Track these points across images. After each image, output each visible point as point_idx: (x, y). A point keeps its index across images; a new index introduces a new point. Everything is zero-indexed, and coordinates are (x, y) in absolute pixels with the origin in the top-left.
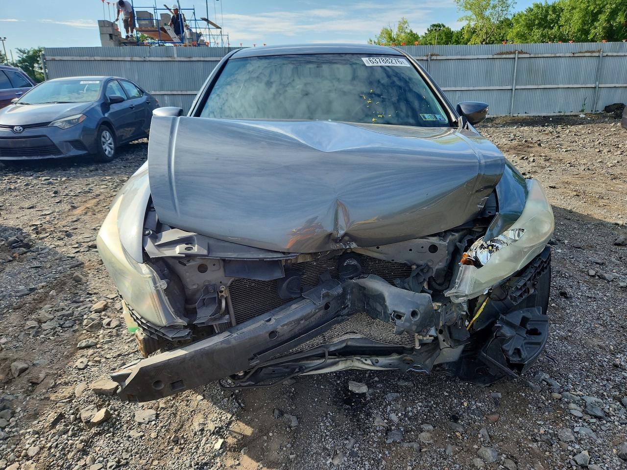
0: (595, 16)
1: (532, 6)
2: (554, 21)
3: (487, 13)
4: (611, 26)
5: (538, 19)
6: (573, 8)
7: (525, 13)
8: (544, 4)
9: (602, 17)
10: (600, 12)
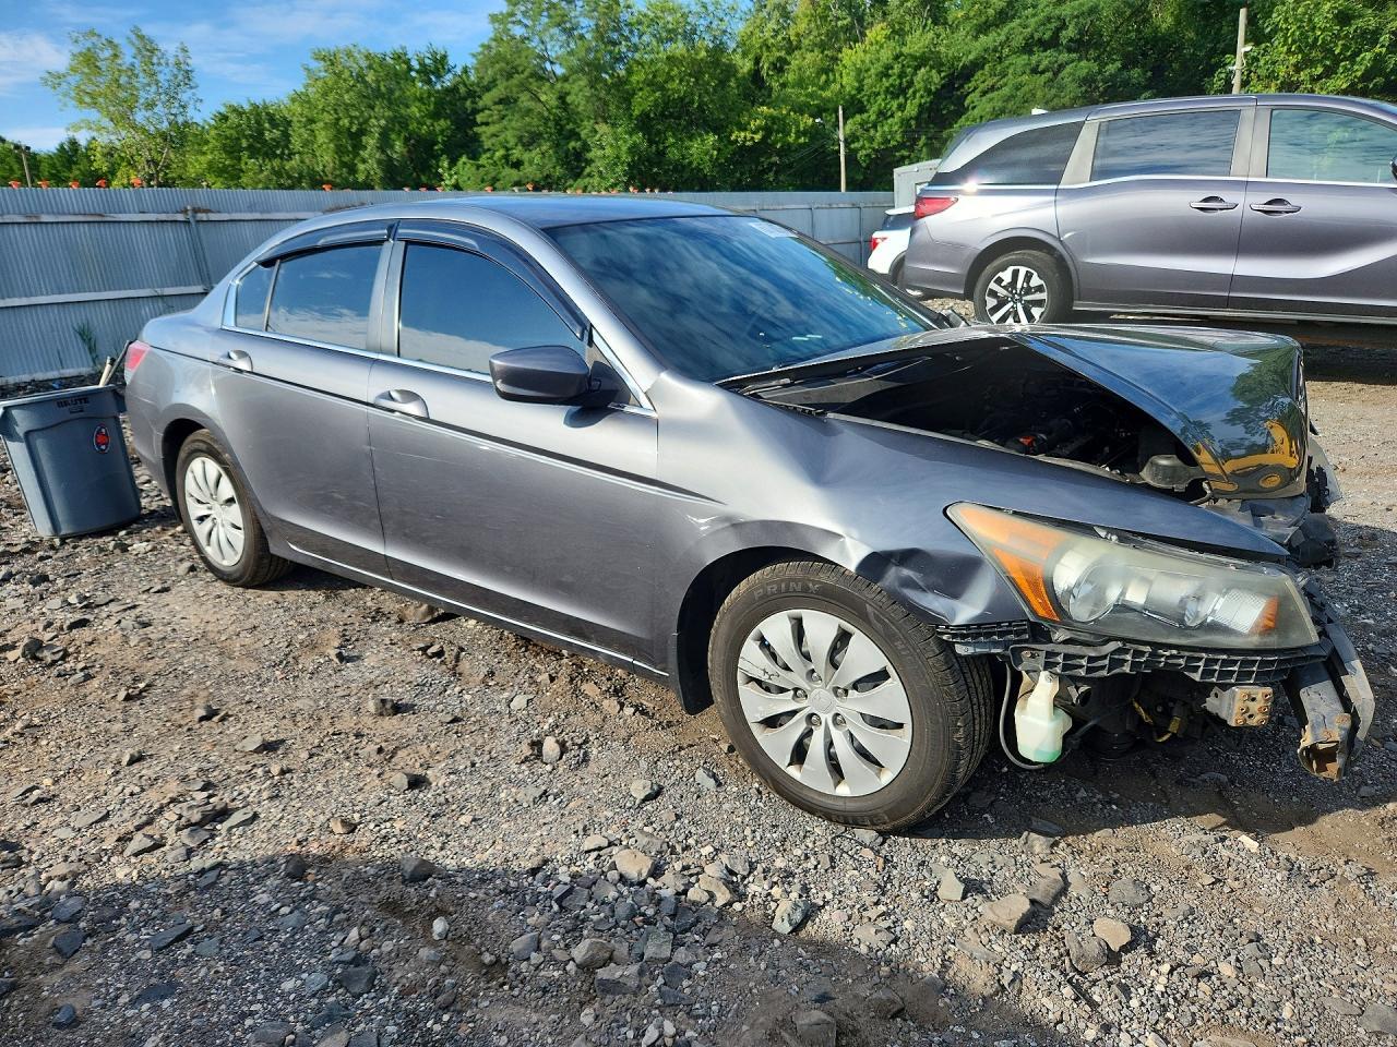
0: (356, 138)
1: (223, 110)
2: (278, 143)
3: (140, 116)
4: (390, 159)
5: (245, 137)
6: (312, 121)
7: (213, 122)
8: (247, 107)
9: (371, 141)
10: (362, 132)
